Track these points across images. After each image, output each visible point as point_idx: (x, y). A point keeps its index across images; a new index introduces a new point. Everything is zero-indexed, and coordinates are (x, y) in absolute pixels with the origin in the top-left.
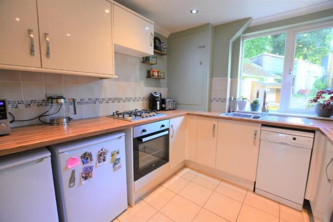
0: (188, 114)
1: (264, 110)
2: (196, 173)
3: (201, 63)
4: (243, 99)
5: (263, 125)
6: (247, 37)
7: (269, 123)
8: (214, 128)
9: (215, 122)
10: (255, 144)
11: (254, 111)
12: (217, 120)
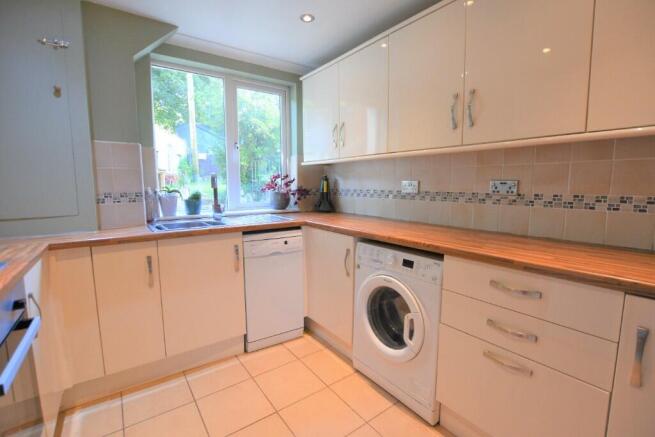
0: (51, 248)
1: (217, 208)
2: (116, 403)
3: (57, 92)
4: (170, 192)
5: (245, 233)
6: (161, 62)
7: (255, 227)
8: (150, 263)
9: (149, 249)
10: (237, 270)
11: (195, 213)
12: (154, 242)
